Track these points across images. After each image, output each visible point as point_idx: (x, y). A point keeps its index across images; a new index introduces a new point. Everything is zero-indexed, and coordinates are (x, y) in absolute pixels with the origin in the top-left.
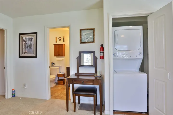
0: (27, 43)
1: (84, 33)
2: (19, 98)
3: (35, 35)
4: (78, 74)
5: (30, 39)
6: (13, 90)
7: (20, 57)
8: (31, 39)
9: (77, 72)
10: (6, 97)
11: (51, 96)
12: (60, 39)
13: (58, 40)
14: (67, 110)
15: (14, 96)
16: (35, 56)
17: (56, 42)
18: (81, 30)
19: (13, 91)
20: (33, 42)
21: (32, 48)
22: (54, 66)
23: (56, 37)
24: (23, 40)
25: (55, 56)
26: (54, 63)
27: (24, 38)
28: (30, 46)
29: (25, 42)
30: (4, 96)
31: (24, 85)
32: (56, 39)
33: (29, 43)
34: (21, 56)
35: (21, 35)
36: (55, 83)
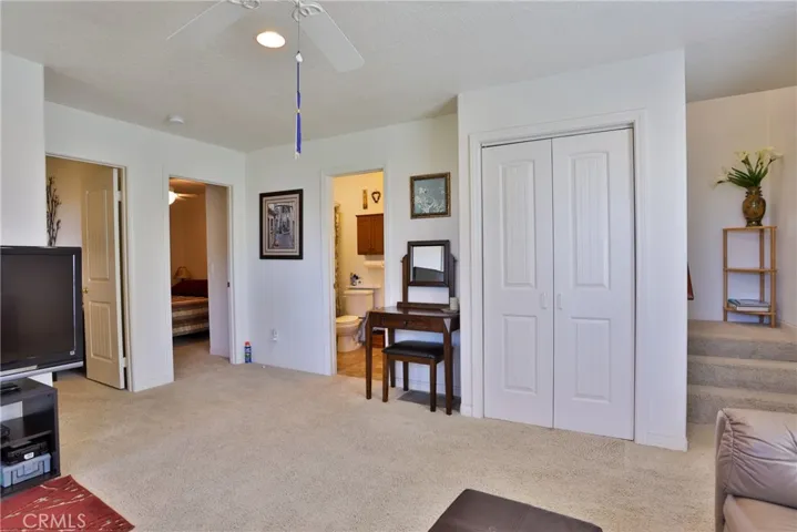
0: (278, 218)
1: (420, 189)
2: (260, 366)
3: (297, 195)
4: (404, 305)
5: (286, 209)
6: (247, 343)
7: (262, 257)
8: (288, 207)
9: (401, 300)
10: (233, 361)
11: (338, 369)
12: (376, 196)
13: (370, 201)
14: (369, 396)
15: (248, 359)
16: (297, 254)
17: (365, 207)
18: (413, 179)
19: (248, 347)
20: (294, 215)
21: (291, 231)
22: (358, 286)
23: (365, 192)
24: (270, 211)
25: (359, 253)
26: (357, 278)
27: (272, 207)
28: (285, 228)
29: (274, 215)
30: (228, 359)
31: (273, 333)
32: (365, 197)
33: (284, 219)
34: (265, 254)
35: (264, 199)
36: (360, 341)
